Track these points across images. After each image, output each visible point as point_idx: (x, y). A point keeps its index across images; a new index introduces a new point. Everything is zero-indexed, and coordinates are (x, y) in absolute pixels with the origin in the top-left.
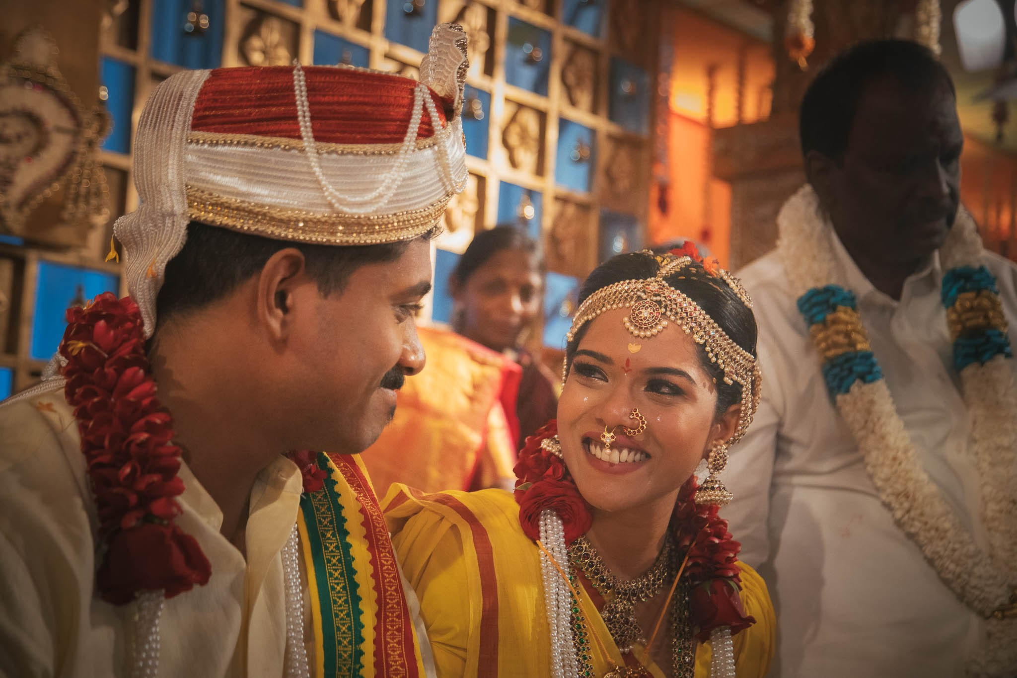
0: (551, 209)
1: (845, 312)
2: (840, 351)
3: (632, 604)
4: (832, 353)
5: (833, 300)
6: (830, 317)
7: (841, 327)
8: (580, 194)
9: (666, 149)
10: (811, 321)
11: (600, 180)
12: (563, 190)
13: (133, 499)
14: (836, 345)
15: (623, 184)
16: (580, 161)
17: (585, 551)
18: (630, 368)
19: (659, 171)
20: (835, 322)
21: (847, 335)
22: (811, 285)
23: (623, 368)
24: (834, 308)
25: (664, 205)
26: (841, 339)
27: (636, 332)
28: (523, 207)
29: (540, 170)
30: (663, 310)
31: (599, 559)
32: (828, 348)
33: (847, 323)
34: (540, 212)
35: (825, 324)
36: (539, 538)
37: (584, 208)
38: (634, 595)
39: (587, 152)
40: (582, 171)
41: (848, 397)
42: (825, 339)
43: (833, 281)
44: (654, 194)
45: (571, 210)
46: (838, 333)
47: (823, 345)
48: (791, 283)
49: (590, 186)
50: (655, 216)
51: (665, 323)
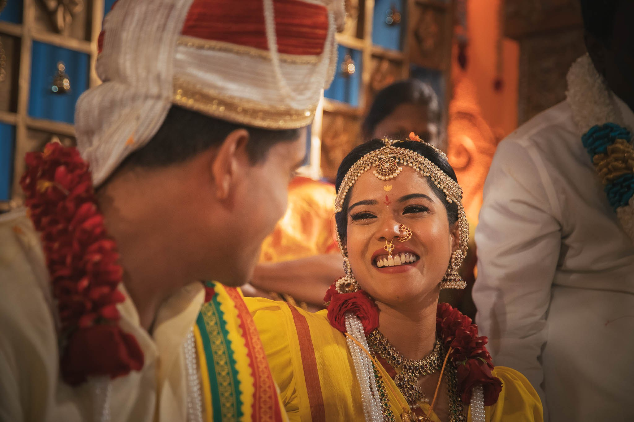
0: (369, 65)
1: (622, 144)
2: (618, 174)
3: (415, 376)
4: (611, 176)
5: (612, 134)
6: (610, 148)
7: (620, 155)
8: (394, 53)
9: (465, 13)
10: (593, 152)
11: (410, 40)
12: (379, 50)
13: (89, 305)
14: (615, 169)
15: (429, 43)
16: (392, 25)
17: (379, 340)
18: (390, 201)
19: (459, 31)
20: (613, 151)
21: (625, 161)
22: (593, 124)
23: (385, 203)
24: (613, 141)
25: (463, 61)
26: (619, 164)
27: (383, 178)
28: (347, 65)
29: (360, 34)
30: (397, 160)
31: (390, 345)
32: (610, 172)
33: (624, 152)
34: (360, 68)
35: (606, 154)
36: (346, 332)
37: (396, 63)
38: (417, 370)
39: (398, 17)
40: (395, 33)
41: (627, 208)
42: (606, 165)
43: (611, 120)
44: (455, 51)
45: (385, 66)
46: (616, 160)
47: (605, 170)
48: (576, 124)
49: (401, 46)
50: (456, 69)
51: (400, 168)
